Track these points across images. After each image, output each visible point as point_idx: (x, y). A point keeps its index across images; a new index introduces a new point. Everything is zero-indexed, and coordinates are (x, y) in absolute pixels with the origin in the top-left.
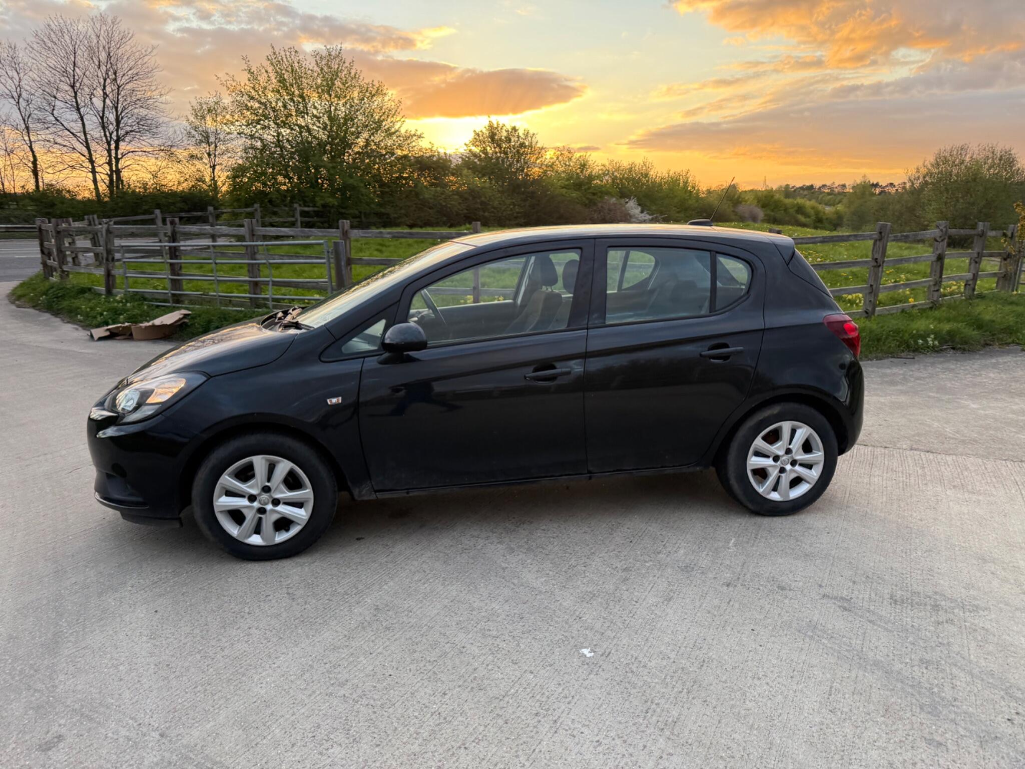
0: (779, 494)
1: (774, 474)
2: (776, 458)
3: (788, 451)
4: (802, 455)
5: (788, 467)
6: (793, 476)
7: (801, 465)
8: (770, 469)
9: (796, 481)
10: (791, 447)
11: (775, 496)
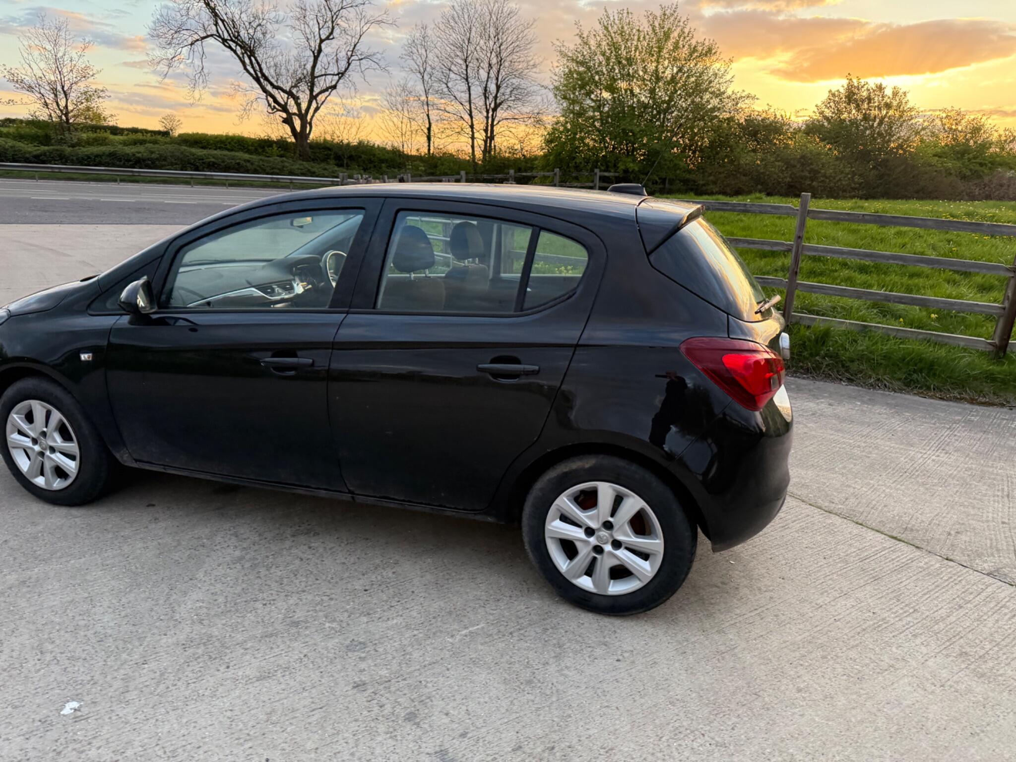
0: (594, 583)
1: (584, 552)
2: (590, 532)
3: (608, 526)
4: (628, 536)
5: (608, 548)
6: (615, 562)
7: (627, 549)
8: (579, 545)
9: (620, 572)
10: (611, 519)
11: (585, 583)
